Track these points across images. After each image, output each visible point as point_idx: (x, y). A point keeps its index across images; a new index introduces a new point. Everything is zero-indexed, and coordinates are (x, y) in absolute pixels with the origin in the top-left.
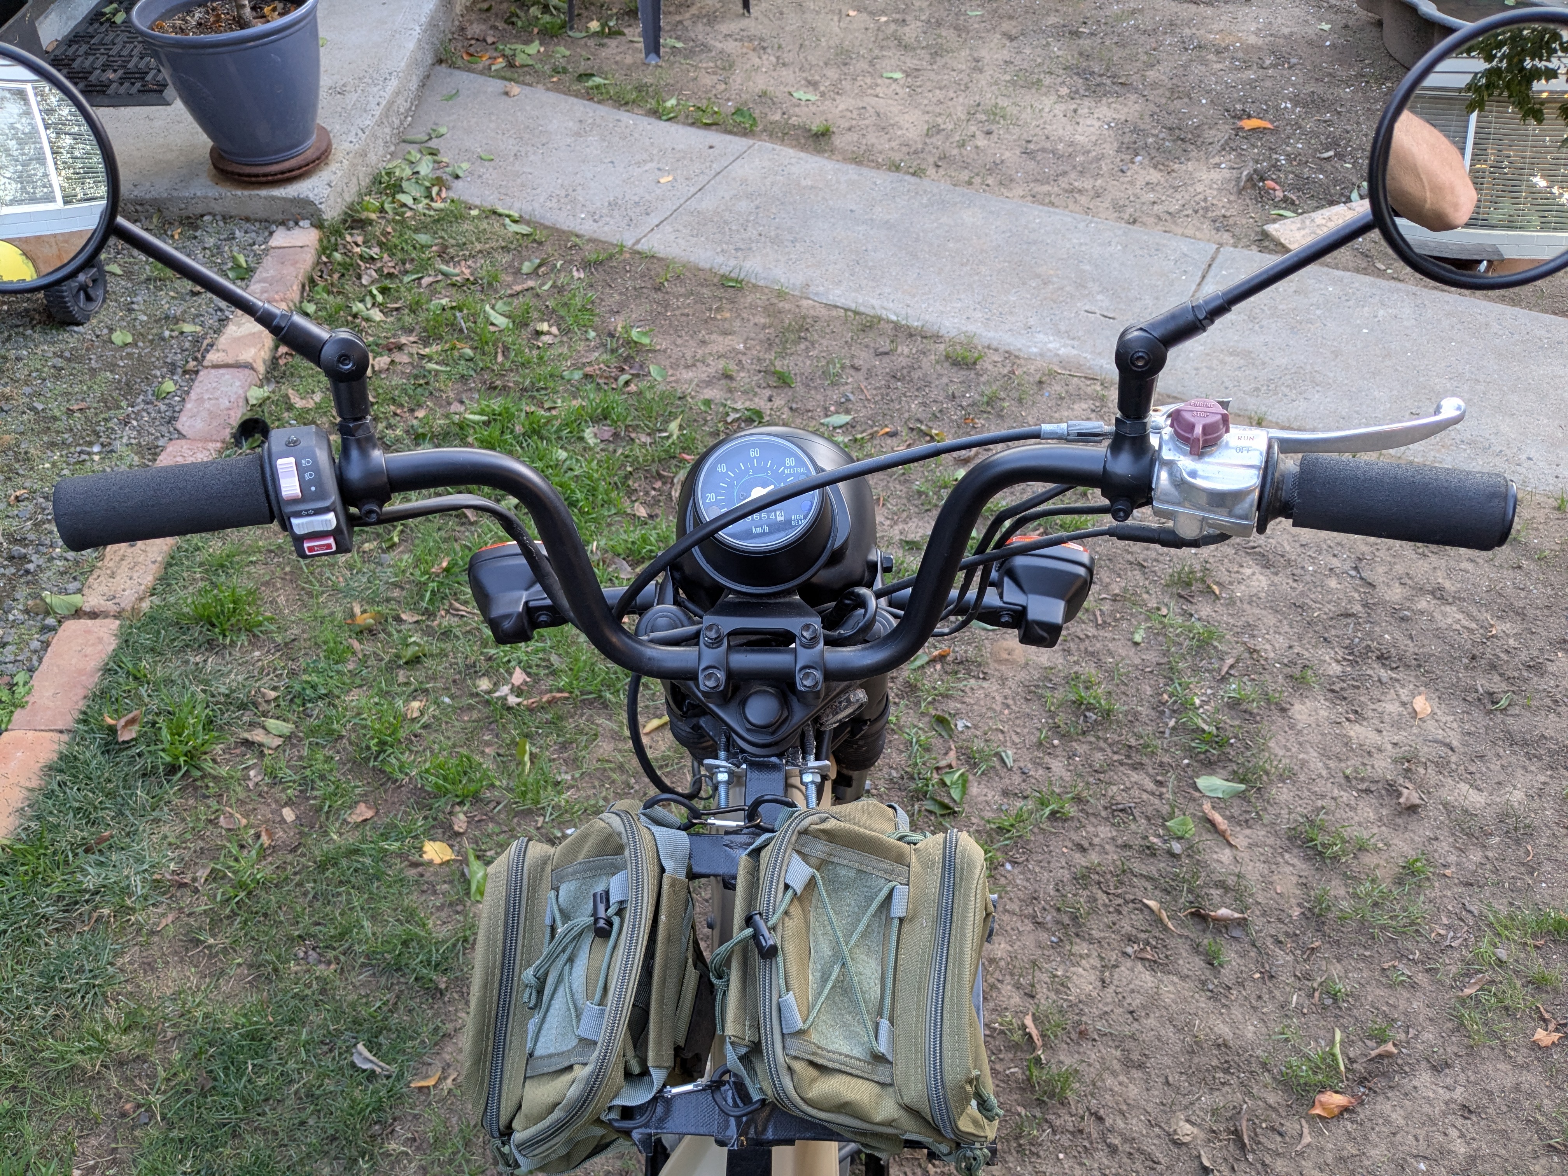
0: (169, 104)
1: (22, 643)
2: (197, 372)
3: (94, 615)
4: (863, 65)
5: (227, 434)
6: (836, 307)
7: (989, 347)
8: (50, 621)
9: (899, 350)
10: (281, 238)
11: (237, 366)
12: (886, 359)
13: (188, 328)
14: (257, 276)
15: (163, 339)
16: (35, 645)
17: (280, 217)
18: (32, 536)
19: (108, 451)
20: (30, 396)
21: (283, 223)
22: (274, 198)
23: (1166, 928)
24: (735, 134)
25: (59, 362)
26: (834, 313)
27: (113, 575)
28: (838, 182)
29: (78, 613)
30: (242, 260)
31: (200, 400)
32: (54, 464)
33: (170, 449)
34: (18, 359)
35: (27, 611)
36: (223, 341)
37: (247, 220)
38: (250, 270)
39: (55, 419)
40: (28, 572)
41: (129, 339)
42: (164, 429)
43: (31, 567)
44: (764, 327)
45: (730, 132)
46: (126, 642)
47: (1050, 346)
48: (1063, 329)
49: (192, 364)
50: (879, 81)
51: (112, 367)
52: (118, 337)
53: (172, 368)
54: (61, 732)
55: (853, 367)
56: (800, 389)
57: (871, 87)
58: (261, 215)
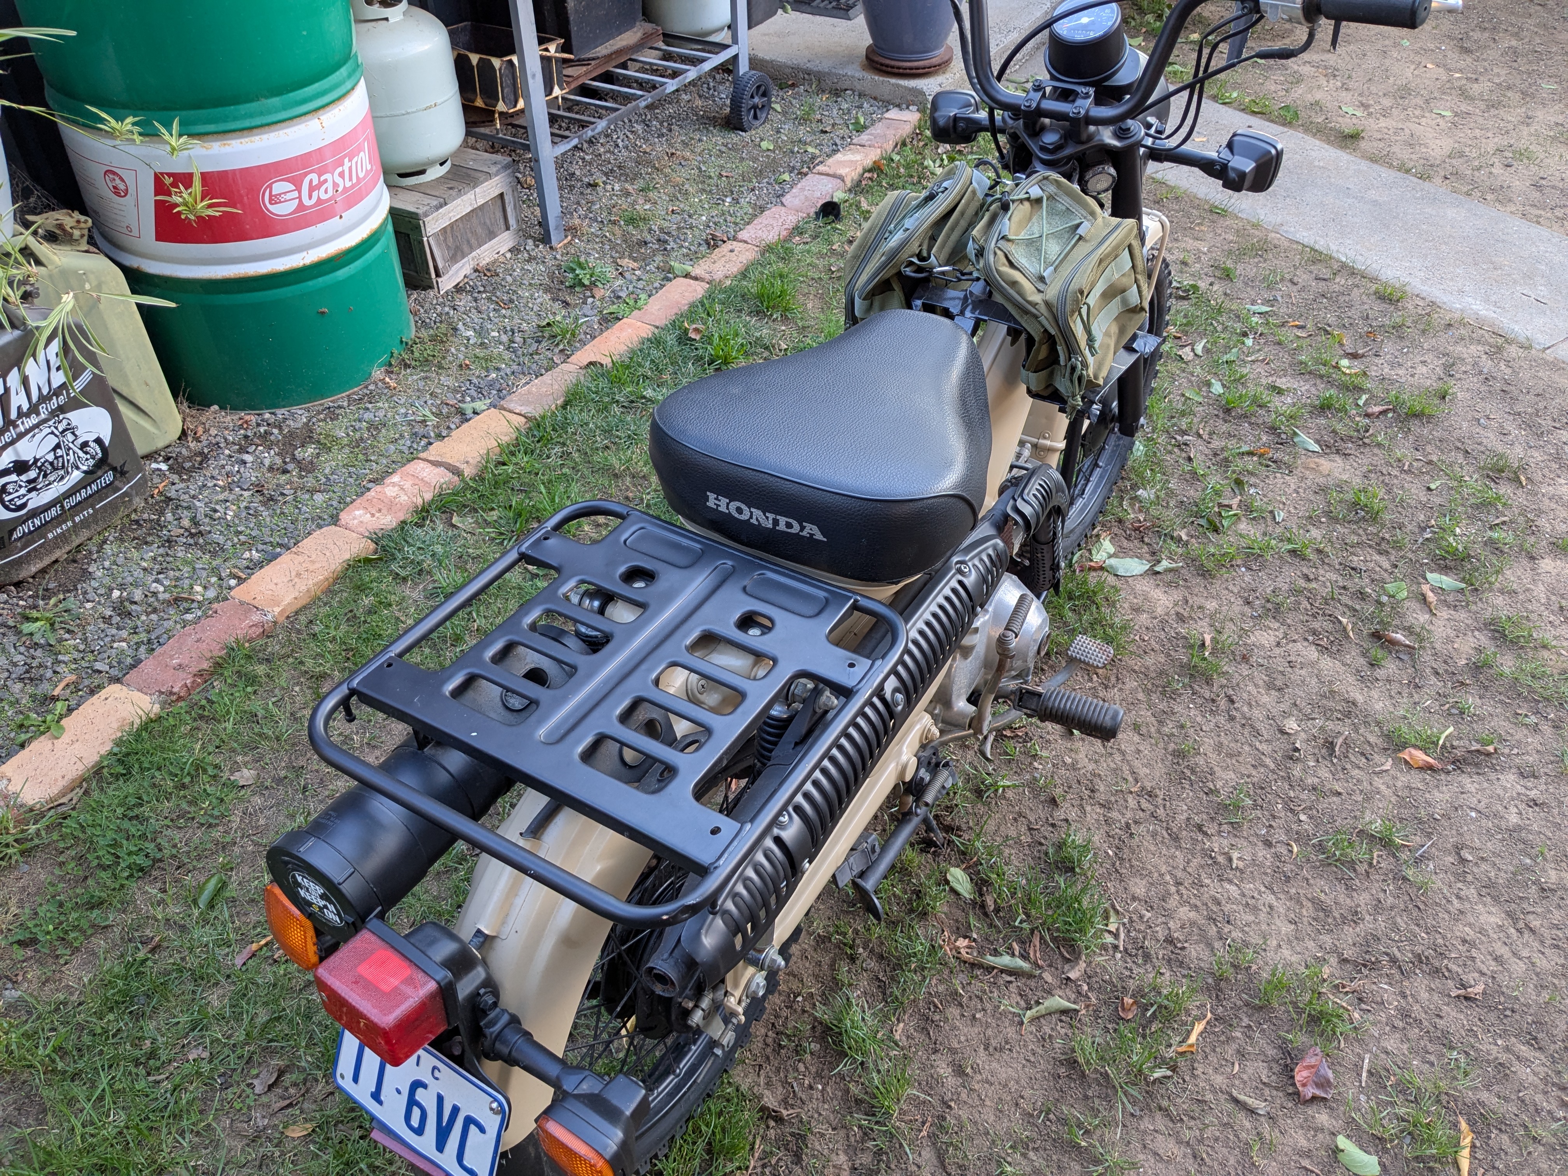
0: (850, 19)
1: (650, 282)
2: (806, 175)
3: (696, 279)
4: (1419, 101)
5: (812, 211)
6: (1297, 242)
7: (1417, 296)
8: (670, 276)
9: (1337, 280)
10: (893, 113)
11: (834, 176)
12: (1323, 283)
13: (810, 149)
14: (868, 131)
15: (792, 152)
16: (657, 285)
17: (898, 101)
18: (674, 233)
19: (736, 201)
20: (700, 162)
21: (898, 106)
22: (898, 86)
23: (1347, 637)
24: (1276, 123)
25: (724, 149)
26: (1295, 246)
27: (714, 263)
28: (1348, 169)
29: (687, 276)
30: (862, 120)
31: (802, 189)
32: (700, 201)
33: (773, 209)
34: (700, 140)
35: (658, 268)
36: (830, 161)
37: (875, 99)
38: (866, 127)
39: (710, 177)
40: (665, 249)
41: (771, 148)
42: (774, 200)
43: (669, 247)
44: (1231, 242)
45: (1272, 121)
46: (710, 296)
47: (1474, 307)
48: (1493, 298)
49: (805, 170)
50: (1427, 114)
51: (755, 160)
52: (764, 145)
53: (792, 169)
54: (657, 327)
55: (1291, 281)
56: (1240, 285)
57: (1417, 117)
58: (886, 97)
